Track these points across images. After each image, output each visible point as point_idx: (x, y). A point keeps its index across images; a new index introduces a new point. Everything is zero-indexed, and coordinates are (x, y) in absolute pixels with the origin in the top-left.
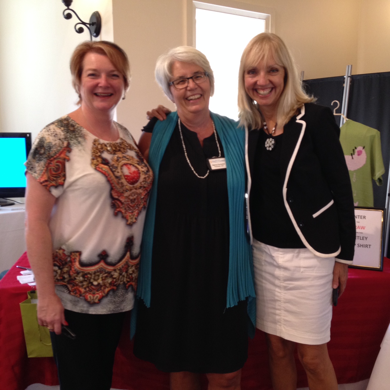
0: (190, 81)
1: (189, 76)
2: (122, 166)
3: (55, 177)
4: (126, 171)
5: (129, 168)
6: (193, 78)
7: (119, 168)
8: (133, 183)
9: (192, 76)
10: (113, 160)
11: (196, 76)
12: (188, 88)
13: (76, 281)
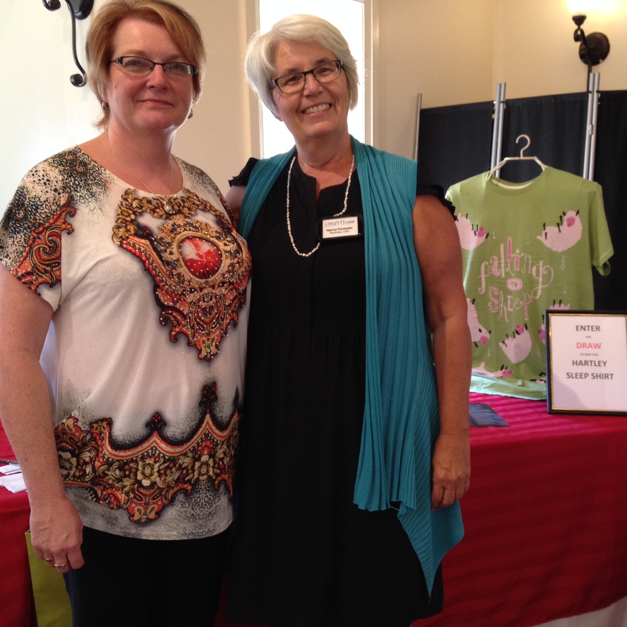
0: (310, 77)
1: (306, 70)
2: (183, 241)
3: (47, 265)
4: (190, 251)
5: (196, 246)
6: (314, 72)
7: (175, 246)
8: (205, 275)
9: (312, 68)
10: (161, 229)
11: (320, 68)
12: (306, 92)
13: (107, 478)
